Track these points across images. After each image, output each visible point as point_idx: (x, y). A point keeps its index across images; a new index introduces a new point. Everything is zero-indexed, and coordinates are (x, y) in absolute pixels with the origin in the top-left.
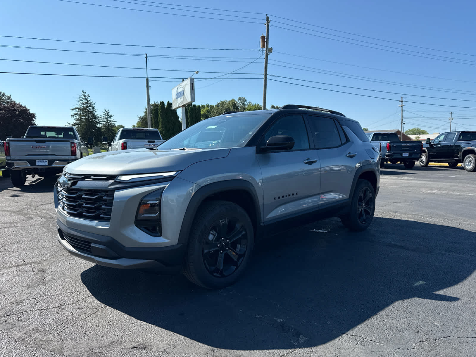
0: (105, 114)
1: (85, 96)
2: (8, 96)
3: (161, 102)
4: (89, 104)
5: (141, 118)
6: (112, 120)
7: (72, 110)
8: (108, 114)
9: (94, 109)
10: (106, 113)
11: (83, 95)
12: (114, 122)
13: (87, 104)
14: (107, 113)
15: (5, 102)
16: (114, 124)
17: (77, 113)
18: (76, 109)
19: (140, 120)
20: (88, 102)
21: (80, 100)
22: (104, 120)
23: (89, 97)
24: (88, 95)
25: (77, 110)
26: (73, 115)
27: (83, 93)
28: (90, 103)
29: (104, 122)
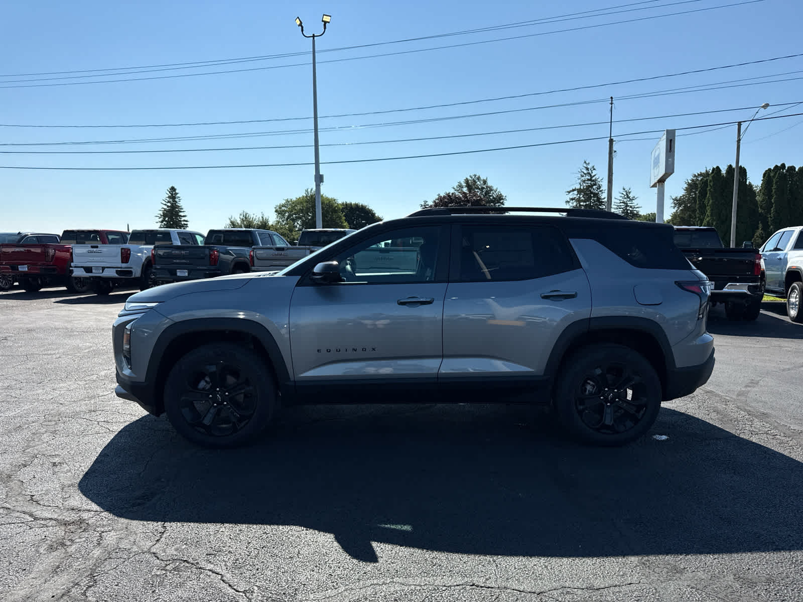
0: (623, 196)
1: (587, 169)
2: (484, 180)
3: (714, 169)
4: (593, 181)
5: (677, 200)
6: (633, 204)
7: (567, 193)
8: (628, 196)
9: (601, 189)
10: (625, 194)
11: (585, 167)
12: (638, 207)
13: (590, 182)
14: (627, 194)
15: (479, 189)
16: (638, 212)
17: (575, 198)
18: (573, 190)
19: (675, 203)
20: (591, 178)
21: (581, 176)
22: (621, 206)
23: (594, 169)
24: (593, 167)
25: (576, 192)
26: (569, 200)
27: (585, 165)
28: (596, 180)
29: (620, 208)
